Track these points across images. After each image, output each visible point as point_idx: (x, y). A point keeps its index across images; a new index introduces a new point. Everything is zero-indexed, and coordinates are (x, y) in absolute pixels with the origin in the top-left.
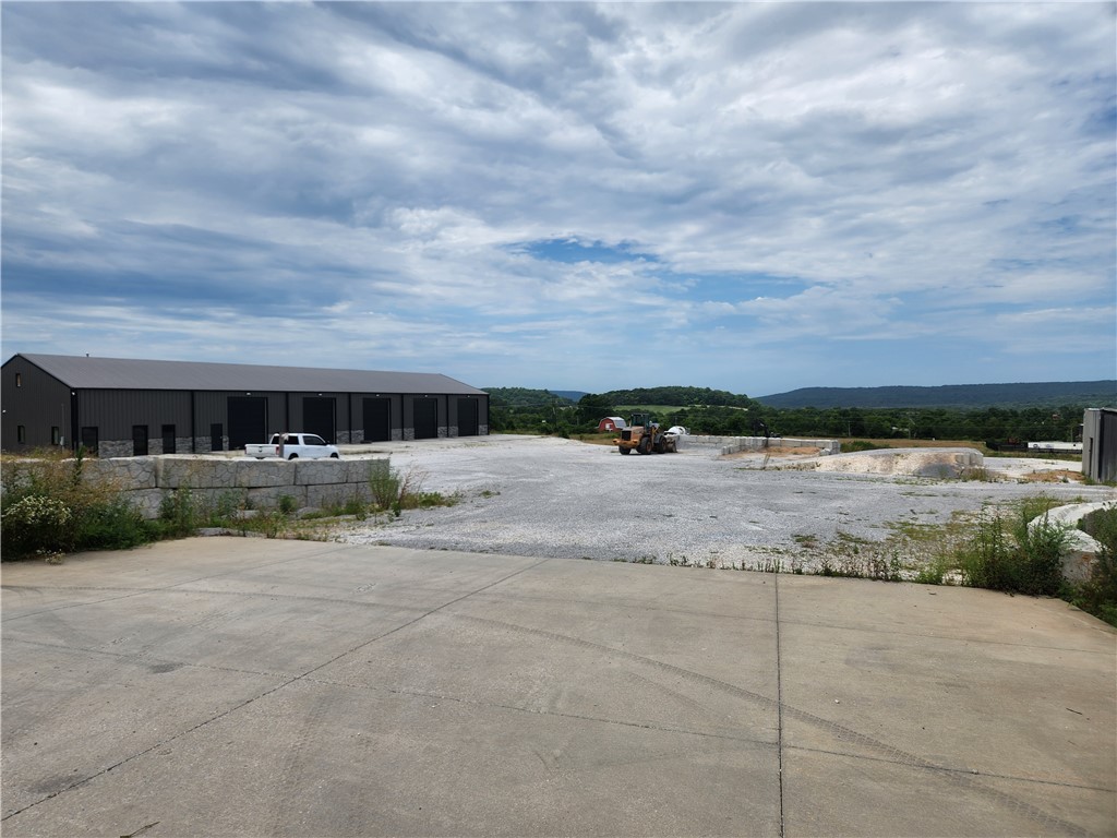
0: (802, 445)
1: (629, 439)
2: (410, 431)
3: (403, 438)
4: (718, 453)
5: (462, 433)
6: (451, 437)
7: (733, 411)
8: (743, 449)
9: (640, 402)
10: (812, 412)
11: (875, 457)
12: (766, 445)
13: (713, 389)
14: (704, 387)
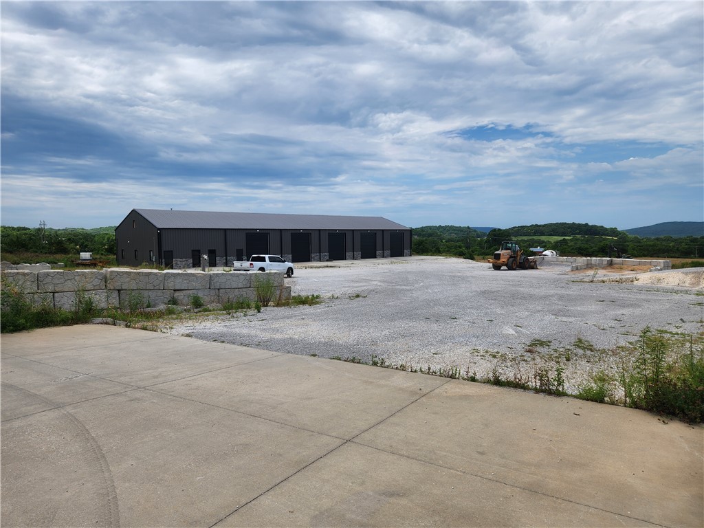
0: (640, 264)
1: (499, 259)
2: (358, 254)
3: (354, 258)
4: (569, 269)
5: (393, 255)
6: (385, 257)
7: (604, 239)
8: (589, 266)
9: (535, 234)
10: (669, 240)
11: (687, 274)
12: (611, 264)
13: (590, 224)
14: (584, 223)
